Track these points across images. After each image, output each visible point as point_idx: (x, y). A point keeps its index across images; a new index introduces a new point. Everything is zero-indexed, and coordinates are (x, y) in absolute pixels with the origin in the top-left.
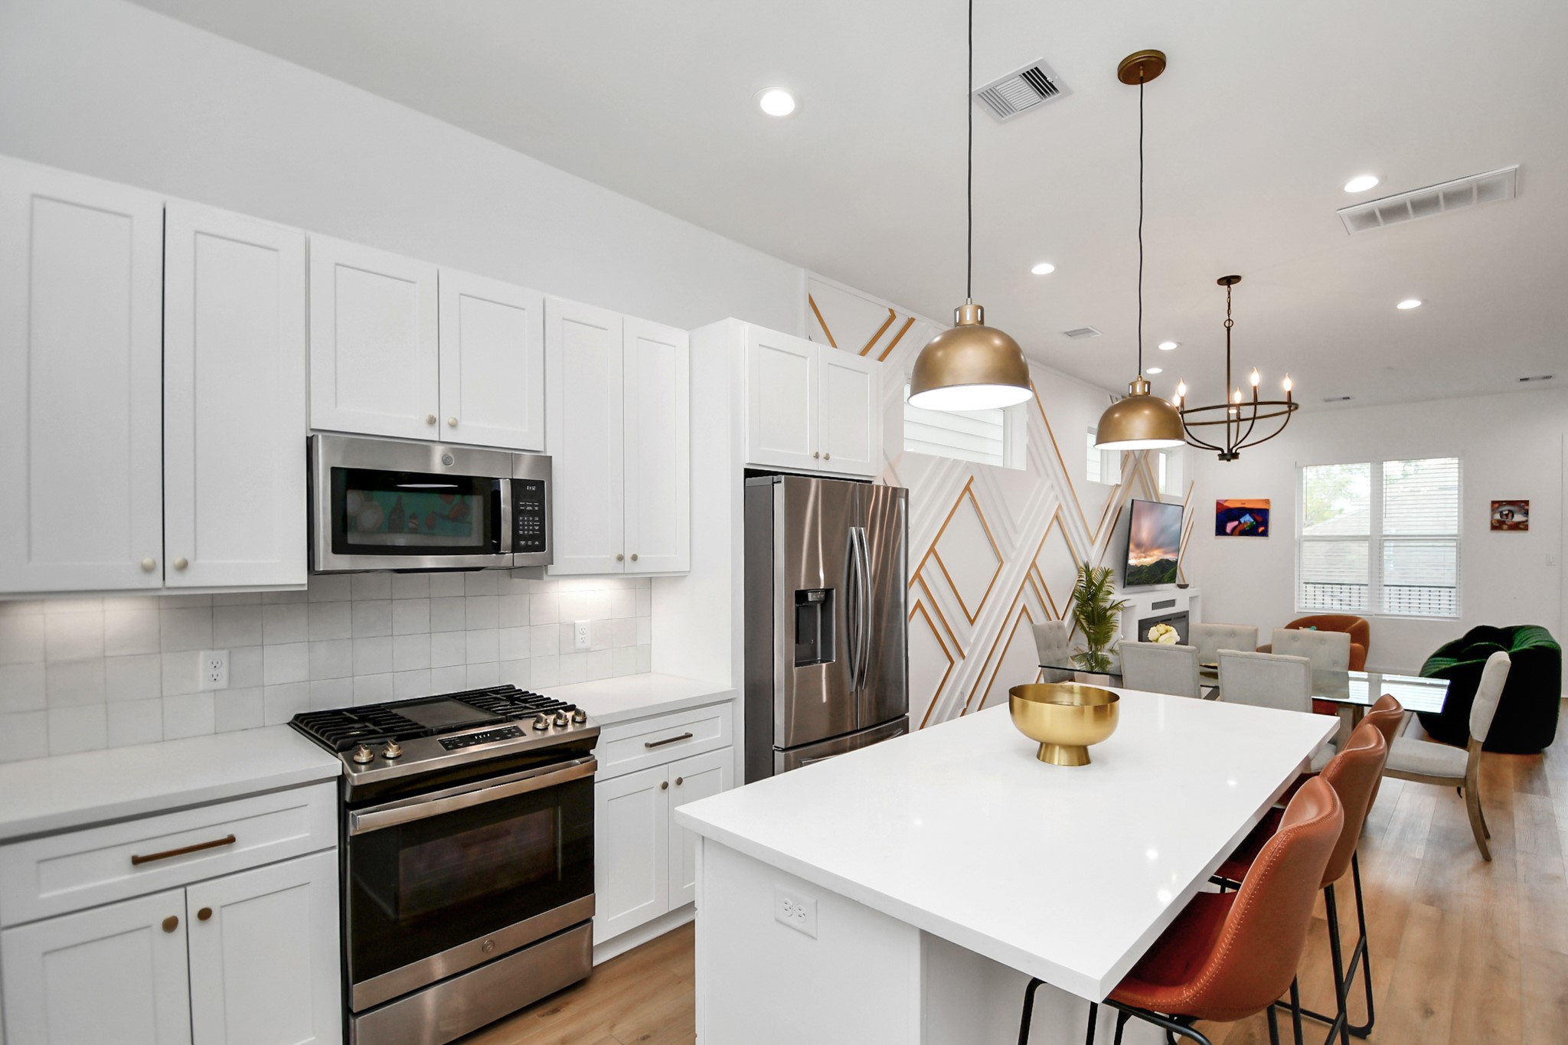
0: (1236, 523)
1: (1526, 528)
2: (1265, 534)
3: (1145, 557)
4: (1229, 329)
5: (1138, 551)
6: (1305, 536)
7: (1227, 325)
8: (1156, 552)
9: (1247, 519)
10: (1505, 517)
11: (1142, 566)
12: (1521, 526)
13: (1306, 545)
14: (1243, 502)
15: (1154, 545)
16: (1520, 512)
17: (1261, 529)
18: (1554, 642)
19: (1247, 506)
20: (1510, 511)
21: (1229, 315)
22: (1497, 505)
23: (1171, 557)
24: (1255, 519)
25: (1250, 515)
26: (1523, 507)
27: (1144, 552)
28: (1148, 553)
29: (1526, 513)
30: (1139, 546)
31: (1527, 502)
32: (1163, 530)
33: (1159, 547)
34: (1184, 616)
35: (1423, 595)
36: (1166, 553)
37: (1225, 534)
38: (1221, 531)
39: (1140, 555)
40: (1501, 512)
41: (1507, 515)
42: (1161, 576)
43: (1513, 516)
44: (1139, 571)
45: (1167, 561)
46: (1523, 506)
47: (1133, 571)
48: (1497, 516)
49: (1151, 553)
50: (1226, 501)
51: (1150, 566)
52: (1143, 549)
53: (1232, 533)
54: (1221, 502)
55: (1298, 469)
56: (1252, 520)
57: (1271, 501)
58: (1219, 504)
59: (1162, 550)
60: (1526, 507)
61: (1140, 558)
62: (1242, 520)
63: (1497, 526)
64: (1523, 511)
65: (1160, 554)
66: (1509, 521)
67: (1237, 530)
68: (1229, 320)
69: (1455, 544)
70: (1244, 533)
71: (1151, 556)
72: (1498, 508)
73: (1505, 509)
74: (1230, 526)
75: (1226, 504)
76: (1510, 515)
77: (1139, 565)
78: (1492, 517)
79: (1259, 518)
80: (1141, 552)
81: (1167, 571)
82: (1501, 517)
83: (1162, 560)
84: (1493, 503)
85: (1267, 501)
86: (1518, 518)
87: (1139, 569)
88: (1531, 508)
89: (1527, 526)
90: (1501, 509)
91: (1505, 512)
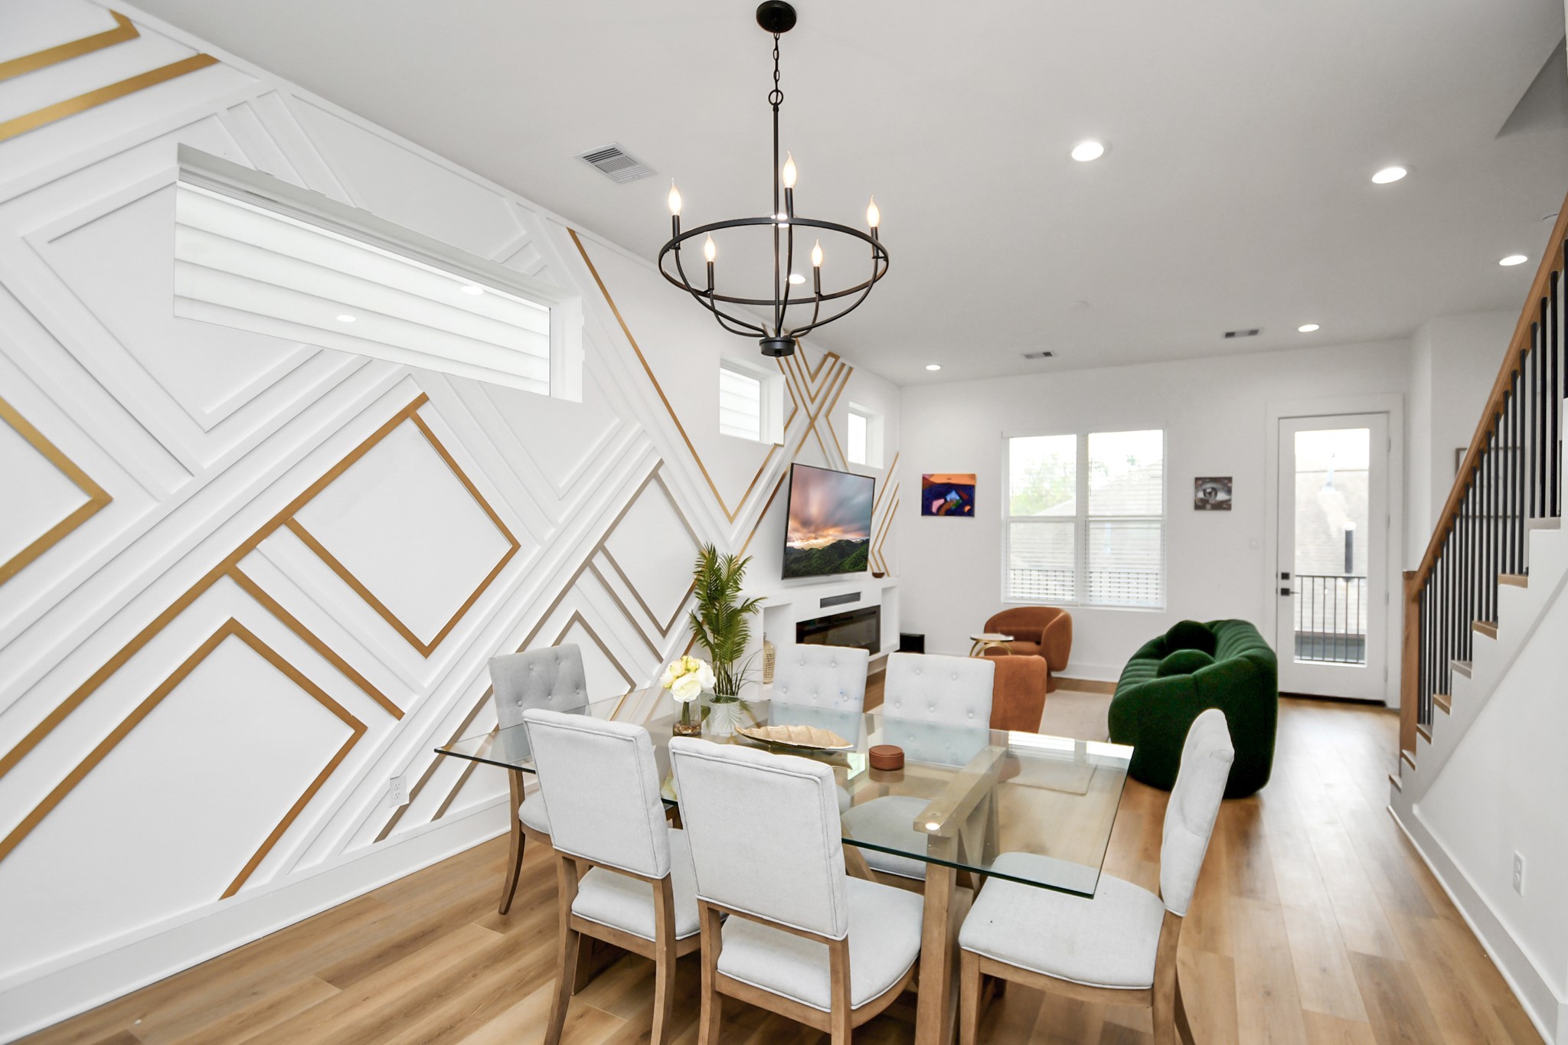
0: (942, 501)
1: (1229, 508)
2: (971, 513)
3: (816, 538)
4: (776, 110)
5: (805, 530)
6: (1012, 517)
7: (774, 101)
8: (831, 532)
9: (953, 496)
10: (1208, 495)
11: (811, 549)
12: (1225, 506)
13: (1013, 526)
14: (949, 477)
15: (828, 522)
16: (1223, 490)
17: (967, 508)
18: (1267, 648)
19: (953, 481)
20: (1213, 489)
21: (776, 81)
22: (1200, 482)
23: (855, 537)
24: (959, 496)
25: (957, 493)
26: (1225, 485)
27: (814, 532)
28: (820, 533)
29: (1229, 491)
30: (806, 523)
31: (1230, 479)
32: (841, 503)
33: (835, 525)
34: (874, 612)
35: (1132, 583)
36: (846, 532)
37: (932, 514)
38: (926, 510)
39: (808, 535)
40: (1204, 491)
41: (1210, 493)
42: (838, 562)
43: (1216, 494)
44: (806, 556)
45: (848, 542)
46: (1225, 483)
47: (798, 556)
48: (1201, 495)
49: (825, 533)
50: (932, 475)
51: (823, 549)
52: (812, 528)
53: (937, 514)
54: (927, 477)
55: (1005, 439)
56: (958, 498)
57: (977, 475)
58: (924, 479)
59: (839, 529)
60: (1230, 485)
61: (809, 539)
62: (948, 498)
63: (1200, 505)
64: (1226, 489)
65: (837, 534)
66: (1212, 501)
67: (943, 510)
68: (777, 91)
69: (1159, 526)
70: (950, 513)
71: (825, 536)
72: (1201, 485)
73: (1208, 487)
74: (936, 504)
75: (932, 479)
76: (1213, 493)
77: (807, 548)
78: (1196, 496)
79: (965, 497)
80: (810, 532)
81: (848, 555)
82: (1205, 495)
83: (840, 541)
84: (1197, 479)
85: (973, 477)
86: (1221, 496)
87: (808, 554)
88: (1235, 486)
89: (1233, 503)
90: (1204, 487)
91: (1209, 490)
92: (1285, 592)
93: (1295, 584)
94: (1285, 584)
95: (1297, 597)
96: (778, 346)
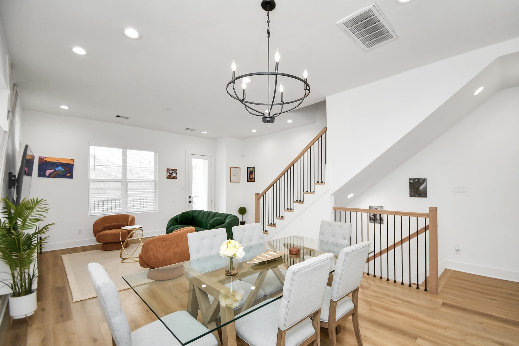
0: (53, 170)
2: (71, 177)
6: (91, 179)
12: (175, 178)
13: (92, 183)
14: (57, 159)
17: (68, 175)
19: (60, 161)
20: (172, 172)
22: (168, 170)
25: (61, 167)
26: (175, 171)
29: (176, 173)
31: (177, 170)
35: (145, 203)
37: (45, 176)
38: (42, 174)
40: (170, 173)
41: (171, 174)
43: (173, 174)
53: (50, 176)
54: (43, 158)
56: (63, 170)
57: (75, 160)
58: (40, 159)
60: (176, 171)
62: (57, 169)
67: (53, 175)
70: (58, 176)
72: (169, 171)
73: (171, 171)
74: (48, 172)
75: (46, 159)
79: (67, 169)
84: (167, 169)
85: (72, 160)
86: (174, 175)
88: (178, 172)
89: (177, 177)
90: (169, 172)
91: (171, 173)
92: (190, 202)
93: (193, 200)
94: (190, 200)
95: (193, 203)
96: (268, 119)
